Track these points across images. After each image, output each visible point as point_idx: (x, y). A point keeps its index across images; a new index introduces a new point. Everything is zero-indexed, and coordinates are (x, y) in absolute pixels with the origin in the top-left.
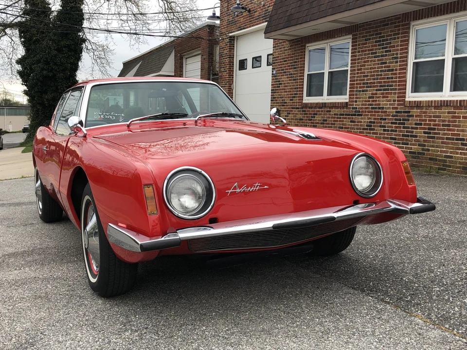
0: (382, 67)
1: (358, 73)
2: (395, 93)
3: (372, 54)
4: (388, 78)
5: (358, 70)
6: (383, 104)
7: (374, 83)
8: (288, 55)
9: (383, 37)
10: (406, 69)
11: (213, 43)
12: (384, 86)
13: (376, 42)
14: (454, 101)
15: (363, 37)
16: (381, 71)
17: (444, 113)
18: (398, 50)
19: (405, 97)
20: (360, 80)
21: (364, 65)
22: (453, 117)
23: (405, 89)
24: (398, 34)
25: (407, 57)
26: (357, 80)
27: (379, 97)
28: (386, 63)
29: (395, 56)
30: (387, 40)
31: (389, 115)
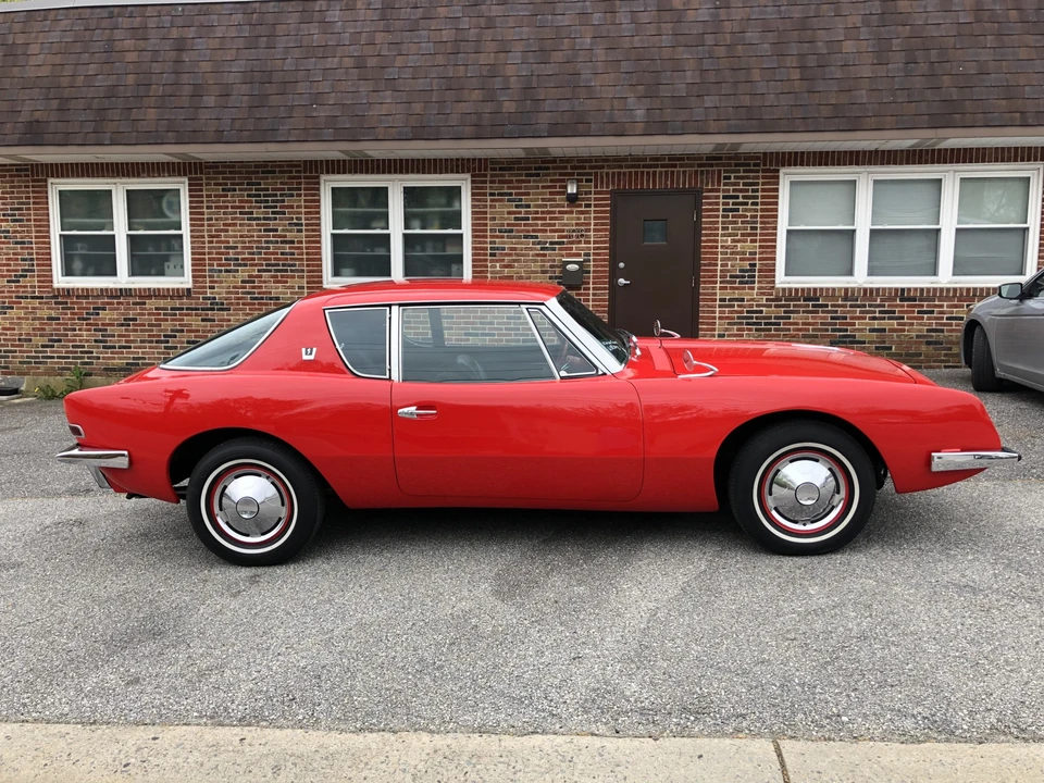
0: (268, 236)
1: (211, 242)
2: (301, 277)
3: (242, 213)
4: (282, 254)
5: (211, 236)
7: (253, 260)
9: (266, 189)
10: (319, 242)
12: (277, 265)
15: (217, 184)
16: (267, 242)
18: (299, 213)
19: (321, 282)
20: (218, 253)
23: (320, 271)
24: (299, 189)
25: (319, 225)
26: (210, 253)
27: (266, 282)
28: (276, 230)
29: (295, 221)
30: (275, 195)
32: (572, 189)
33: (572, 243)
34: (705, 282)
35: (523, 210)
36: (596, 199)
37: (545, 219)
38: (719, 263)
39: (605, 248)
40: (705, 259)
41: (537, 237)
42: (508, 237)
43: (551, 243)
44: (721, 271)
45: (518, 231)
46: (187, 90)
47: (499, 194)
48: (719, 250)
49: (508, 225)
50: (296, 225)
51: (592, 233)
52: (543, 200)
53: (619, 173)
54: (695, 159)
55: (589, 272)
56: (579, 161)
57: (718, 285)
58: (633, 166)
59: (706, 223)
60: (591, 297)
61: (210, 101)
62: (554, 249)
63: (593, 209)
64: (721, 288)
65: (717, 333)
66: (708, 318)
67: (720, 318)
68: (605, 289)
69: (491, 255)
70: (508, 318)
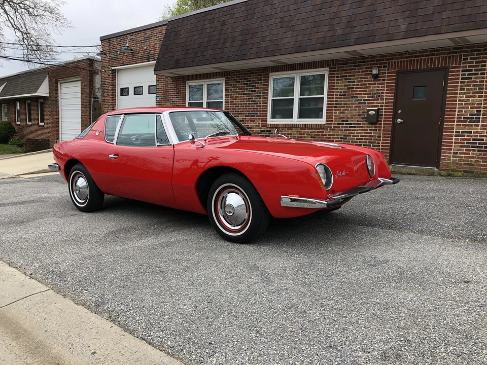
0: (249, 101)
1: (231, 104)
2: (260, 119)
3: (241, 92)
4: (254, 109)
5: (231, 102)
6: (251, 126)
7: (244, 111)
8: (171, 87)
9: (250, 81)
10: (267, 103)
11: (92, 73)
12: (252, 114)
13: (244, 84)
14: (301, 124)
15: (234, 80)
16: (249, 104)
17: (294, 132)
18: (261, 91)
19: (266, 121)
20: (233, 109)
21: (236, 99)
22: (300, 134)
23: (267, 116)
24: (261, 80)
25: (267, 95)
26: (230, 109)
27: (247, 121)
28: (252, 99)
29: (259, 94)
30: (253, 83)
31: (256, 133)
32: (375, 72)
33: (374, 100)
34: (447, 122)
35: (351, 84)
36: (388, 76)
37: (361, 88)
38: (457, 110)
39: (391, 102)
40: (448, 108)
41: (357, 97)
42: (344, 98)
43: (364, 100)
44: (458, 115)
45: (348, 95)
46: (222, 41)
47: (341, 77)
48: (458, 102)
49: (344, 92)
50: (259, 96)
51: (385, 95)
52: (361, 78)
53: (401, 62)
54: (446, 50)
55: (382, 115)
56: (381, 57)
57: (455, 123)
58: (408, 57)
59: (450, 87)
60: (382, 129)
61: (228, 45)
62: (365, 103)
63: (386, 81)
64: (457, 125)
65: (452, 151)
66: (447, 142)
67: (455, 143)
68: (389, 124)
69: (336, 107)
70: (341, 138)
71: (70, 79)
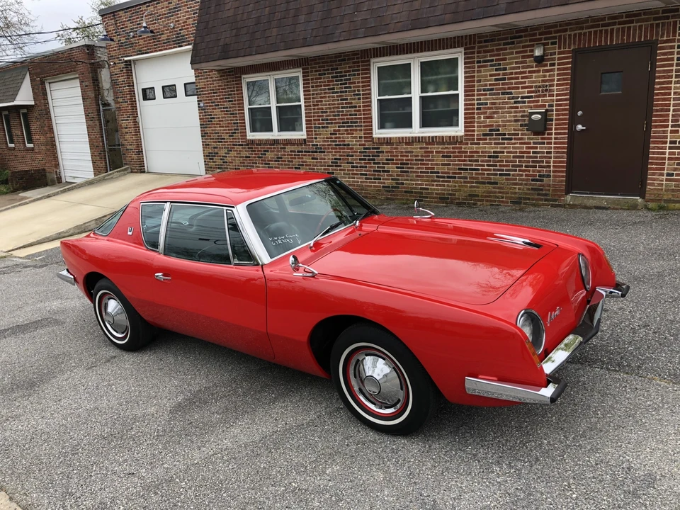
0: (343, 104)
1: (314, 109)
2: (361, 130)
3: (329, 89)
4: (351, 115)
6: (348, 141)
7: (336, 119)
8: (219, 86)
9: (341, 72)
10: (370, 106)
12: (348, 123)
13: (332, 77)
14: (425, 137)
15: (316, 71)
16: (342, 108)
17: (417, 148)
18: (359, 87)
19: (372, 133)
20: (318, 116)
21: (321, 101)
22: (425, 152)
23: (372, 126)
24: (358, 70)
25: (370, 94)
26: (314, 116)
27: (342, 134)
28: (347, 99)
29: (357, 92)
30: (346, 76)
31: (357, 152)
32: (538, 52)
33: (539, 96)
34: (656, 127)
35: (501, 72)
36: (559, 59)
37: (517, 78)
38: (672, 108)
39: (566, 100)
40: (657, 105)
41: (511, 93)
42: (490, 94)
43: (522, 98)
44: (673, 115)
45: (497, 89)
46: (292, 13)
47: (485, 61)
48: (672, 96)
49: (490, 85)
50: (357, 95)
51: (555, 88)
52: (516, 63)
53: (580, 34)
54: (651, 13)
55: (552, 120)
56: (546, 28)
57: (670, 129)
58: (592, 27)
59: (660, 72)
60: (553, 141)
61: (302, 18)
62: (524, 102)
63: (556, 67)
64: (672, 132)
65: (665, 172)
66: (657, 158)
67: (669, 159)
68: (564, 134)
69: (478, 109)
70: (489, 157)
71: (62, 77)
